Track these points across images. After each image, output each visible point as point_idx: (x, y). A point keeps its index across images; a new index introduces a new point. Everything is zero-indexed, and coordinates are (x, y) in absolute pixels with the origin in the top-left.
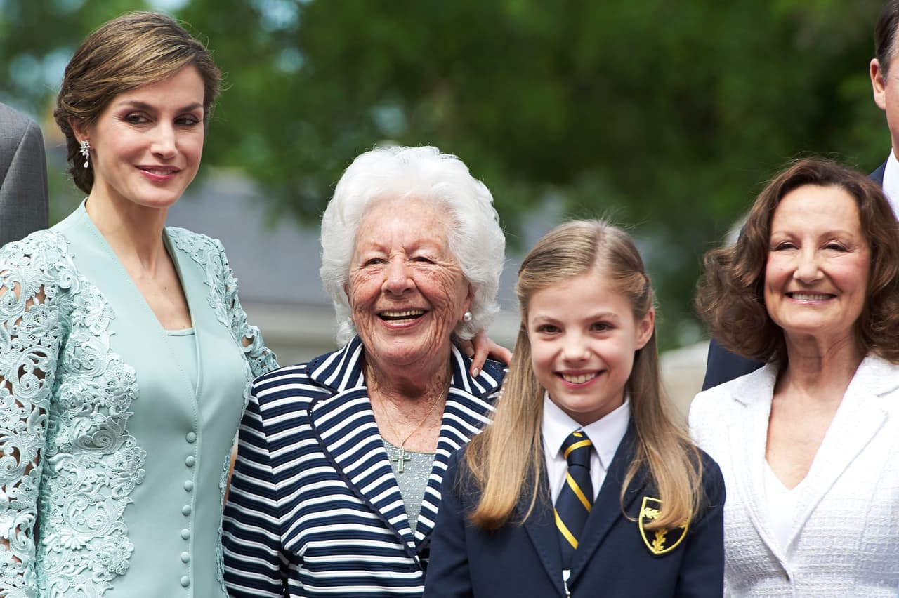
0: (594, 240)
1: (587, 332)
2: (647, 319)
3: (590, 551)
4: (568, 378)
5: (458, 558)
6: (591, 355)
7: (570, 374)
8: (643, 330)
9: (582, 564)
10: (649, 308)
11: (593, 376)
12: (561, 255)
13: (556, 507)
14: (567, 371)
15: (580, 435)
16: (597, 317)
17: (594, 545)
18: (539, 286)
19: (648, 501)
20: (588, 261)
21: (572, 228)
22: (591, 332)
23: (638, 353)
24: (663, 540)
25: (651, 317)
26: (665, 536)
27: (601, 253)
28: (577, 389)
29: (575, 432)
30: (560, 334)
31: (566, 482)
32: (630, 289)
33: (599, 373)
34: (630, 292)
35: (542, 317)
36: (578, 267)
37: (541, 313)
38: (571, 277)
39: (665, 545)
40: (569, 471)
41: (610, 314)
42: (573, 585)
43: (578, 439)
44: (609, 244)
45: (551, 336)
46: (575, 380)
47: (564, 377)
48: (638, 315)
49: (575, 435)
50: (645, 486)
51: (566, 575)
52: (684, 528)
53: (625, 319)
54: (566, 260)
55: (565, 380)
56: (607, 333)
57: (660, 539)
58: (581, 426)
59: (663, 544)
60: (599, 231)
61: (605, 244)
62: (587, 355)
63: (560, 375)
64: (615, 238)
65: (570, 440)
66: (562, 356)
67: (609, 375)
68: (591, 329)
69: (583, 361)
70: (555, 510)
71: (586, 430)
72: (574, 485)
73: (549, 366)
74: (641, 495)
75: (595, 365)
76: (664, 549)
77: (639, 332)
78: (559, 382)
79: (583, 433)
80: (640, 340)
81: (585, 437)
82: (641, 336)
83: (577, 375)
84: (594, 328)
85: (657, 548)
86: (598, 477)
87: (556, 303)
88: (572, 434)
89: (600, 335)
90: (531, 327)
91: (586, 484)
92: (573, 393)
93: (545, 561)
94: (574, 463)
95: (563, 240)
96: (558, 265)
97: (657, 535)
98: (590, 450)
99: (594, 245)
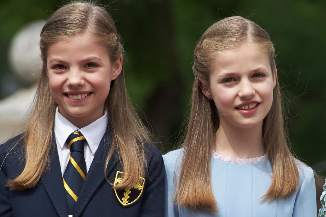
0: (86, 13)
1: (82, 68)
2: (118, 61)
3: (85, 203)
4: (71, 97)
5: (6, 208)
6: (85, 82)
7: (72, 94)
8: (116, 68)
9: (80, 211)
10: (119, 55)
11: (86, 95)
12: (67, 22)
13: (63, 177)
14: (71, 92)
15: (78, 134)
16: (88, 60)
17: (87, 199)
18: (52, 41)
19: (119, 173)
20: (83, 26)
21: (73, 6)
22: (85, 69)
23: (113, 82)
24: (129, 197)
25: (121, 60)
26: (129, 195)
27: (90, 21)
28: (77, 103)
29: (74, 132)
30: (66, 70)
31: (70, 161)
32: (108, 43)
33: (90, 93)
34: (108, 44)
35: (55, 60)
36: (78, 30)
37: (55, 57)
38: (73, 35)
39: (130, 200)
40: (72, 155)
41: (96, 58)
43: (77, 136)
44: (95, 16)
45: (61, 71)
46: (75, 97)
47: (69, 96)
48: (113, 59)
49: (75, 133)
50: (117, 164)
51: (70, 216)
52: (141, 190)
53: (105, 61)
54: (70, 25)
55: (70, 98)
56: (94, 69)
57: (127, 196)
58: (78, 129)
59: (128, 200)
60: (89, 8)
61: (93, 16)
62: (83, 82)
63: (66, 95)
64: (99, 12)
65: (72, 136)
66: (68, 83)
67: (95, 95)
68: (85, 67)
69: (80, 86)
70: (63, 178)
71: (81, 130)
72: (74, 163)
73: (59, 89)
74: (115, 170)
75: (88, 88)
76: (129, 203)
77: (114, 69)
78: (65, 99)
79: (79, 133)
80: (114, 74)
81: (80, 135)
82: (115, 72)
83: (77, 94)
84: (87, 66)
85: (125, 202)
86: (89, 159)
87: (64, 51)
88: (73, 133)
89: (90, 70)
90: (49, 66)
91: (82, 163)
92: (74, 106)
93: (58, 209)
94: (74, 150)
95: (67, 14)
96: (65, 28)
97: (124, 194)
98: (84, 143)
99: (87, 16)
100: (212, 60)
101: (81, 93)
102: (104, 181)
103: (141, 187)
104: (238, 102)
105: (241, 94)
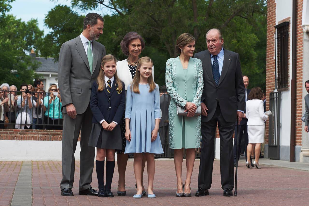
3: (111, 93)
9: (111, 95)
13: (107, 88)
16: (113, 65)
30: (109, 67)
35: (107, 65)
36: (111, 59)
39: (120, 93)
42: (110, 97)
43: (109, 80)
50: (117, 86)
51: (109, 96)
57: (119, 92)
63: (109, 72)
65: (108, 80)
66: (110, 70)
72: (109, 86)
73: (107, 71)
78: (108, 73)
81: (110, 80)
86: (112, 85)
93: (106, 95)
94: (109, 83)
98: (111, 82)
100: (142, 63)
101: (112, 72)
102: (115, 89)
103: (121, 90)
104: (146, 73)
105: (147, 71)
